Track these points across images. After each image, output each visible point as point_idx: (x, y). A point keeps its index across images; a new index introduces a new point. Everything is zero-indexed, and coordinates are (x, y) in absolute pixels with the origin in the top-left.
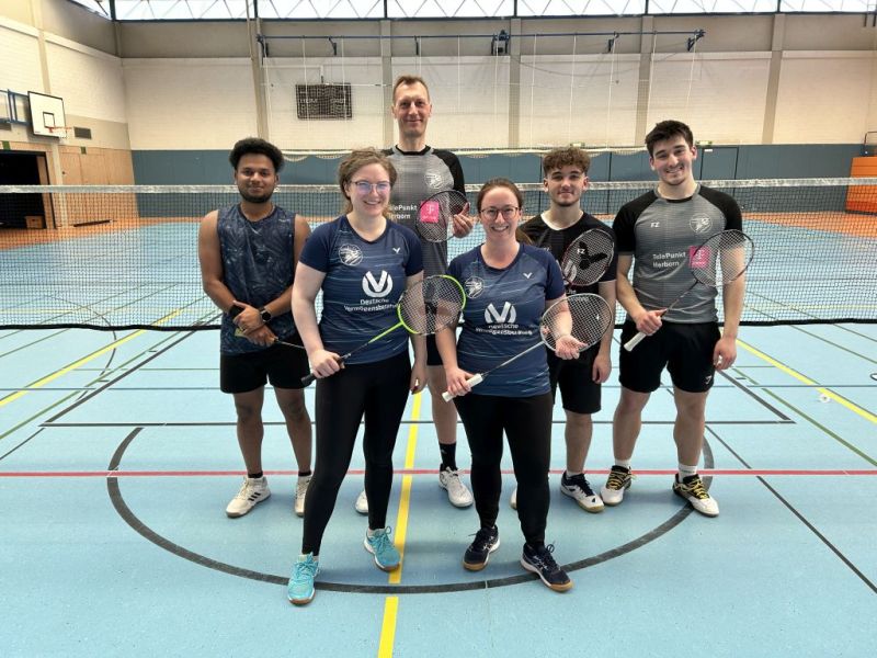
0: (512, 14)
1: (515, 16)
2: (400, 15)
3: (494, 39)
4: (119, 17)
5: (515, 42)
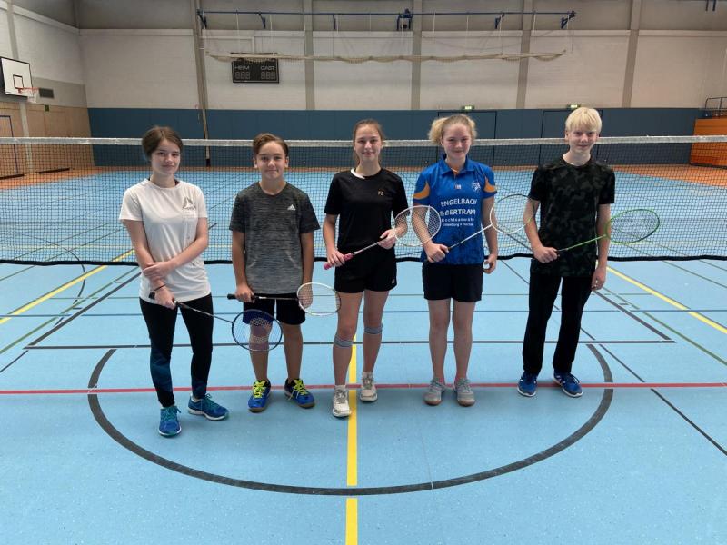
3: (400, 17)
5: (417, 20)
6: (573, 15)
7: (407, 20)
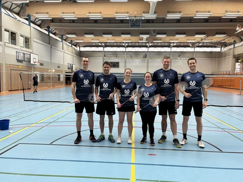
0: (147, 51)
1: (148, 51)
2: (128, 51)
3: (144, 55)
4: (80, 50)
5: (148, 56)
6: (180, 55)
7: (146, 56)
